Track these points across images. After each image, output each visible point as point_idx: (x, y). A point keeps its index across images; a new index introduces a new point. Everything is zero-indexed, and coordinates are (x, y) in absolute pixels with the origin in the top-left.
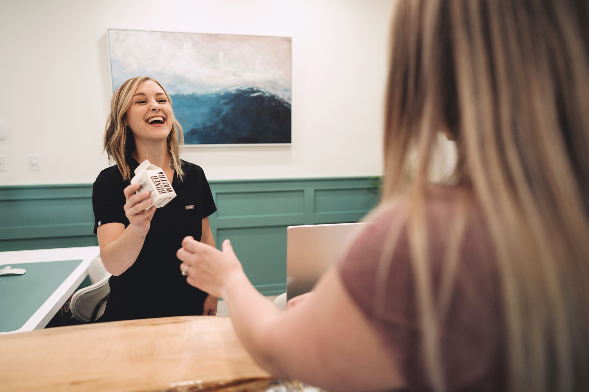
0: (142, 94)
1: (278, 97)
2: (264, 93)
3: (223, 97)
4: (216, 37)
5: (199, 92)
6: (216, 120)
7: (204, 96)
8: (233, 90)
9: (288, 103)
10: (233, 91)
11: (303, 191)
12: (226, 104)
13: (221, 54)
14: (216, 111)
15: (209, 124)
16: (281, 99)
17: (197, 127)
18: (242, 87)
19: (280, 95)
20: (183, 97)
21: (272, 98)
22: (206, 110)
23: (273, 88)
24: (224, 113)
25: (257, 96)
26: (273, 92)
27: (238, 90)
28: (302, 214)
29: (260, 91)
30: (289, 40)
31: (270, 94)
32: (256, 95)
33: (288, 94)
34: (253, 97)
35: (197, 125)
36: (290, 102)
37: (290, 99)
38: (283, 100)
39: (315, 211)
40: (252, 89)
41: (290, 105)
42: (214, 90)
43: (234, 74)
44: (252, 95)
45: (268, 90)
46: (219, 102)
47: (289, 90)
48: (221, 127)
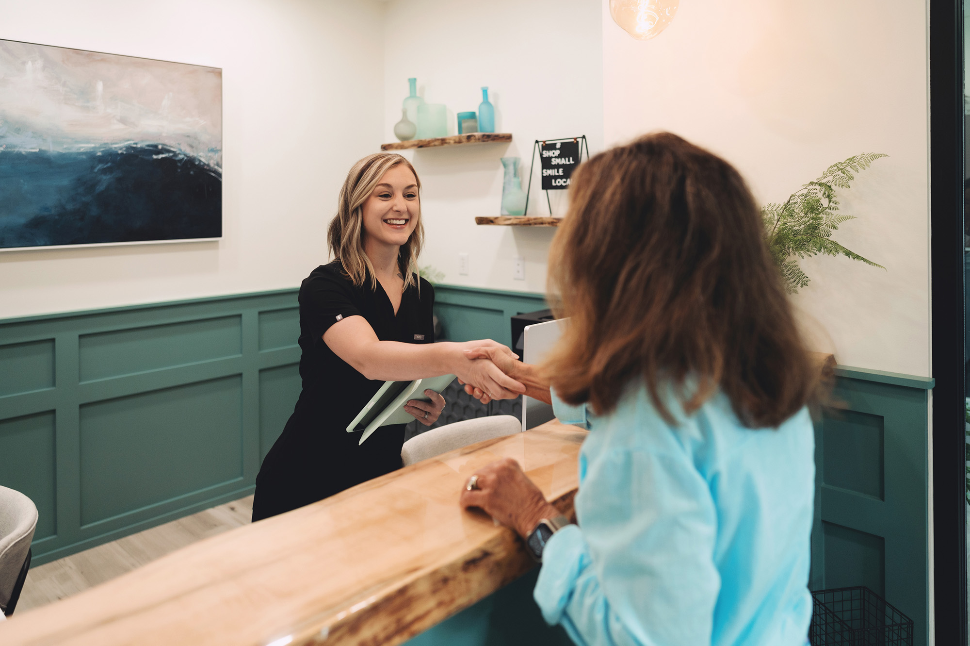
0: (388, 185)
1: (200, 161)
2: (175, 154)
3: (101, 159)
4: (91, 55)
5: (53, 149)
6: (86, 199)
7: (62, 156)
8: (119, 146)
9: (215, 172)
10: (121, 149)
11: (240, 316)
12: (104, 171)
13: (100, 86)
14: (85, 184)
15: (70, 207)
16: (205, 164)
17: (46, 213)
18: (136, 144)
19: (203, 157)
20: (20, 157)
21: (190, 163)
22: (65, 182)
23: (191, 146)
24: (101, 188)
25: (163, 158)
26: (191, 153)
27: (129, 148)
28: (240, 355)
29: (169, 151)
30: (218, 73)
31: (185, 155)
32: (160, 156)
33: (216, 157)
34: (157, 159)
35: (46, 209)
36: (220, 170)
37: (219, 165)
38: (208, 165)
39: (260, 348)
40: (156, 146)
41: (220, 175)
42: (85, 147)
43: (123, 121)
44: (155, 157)
45: (184, 150)
46: (93, 168)
47: (217, 150)
48: (94, 211)
